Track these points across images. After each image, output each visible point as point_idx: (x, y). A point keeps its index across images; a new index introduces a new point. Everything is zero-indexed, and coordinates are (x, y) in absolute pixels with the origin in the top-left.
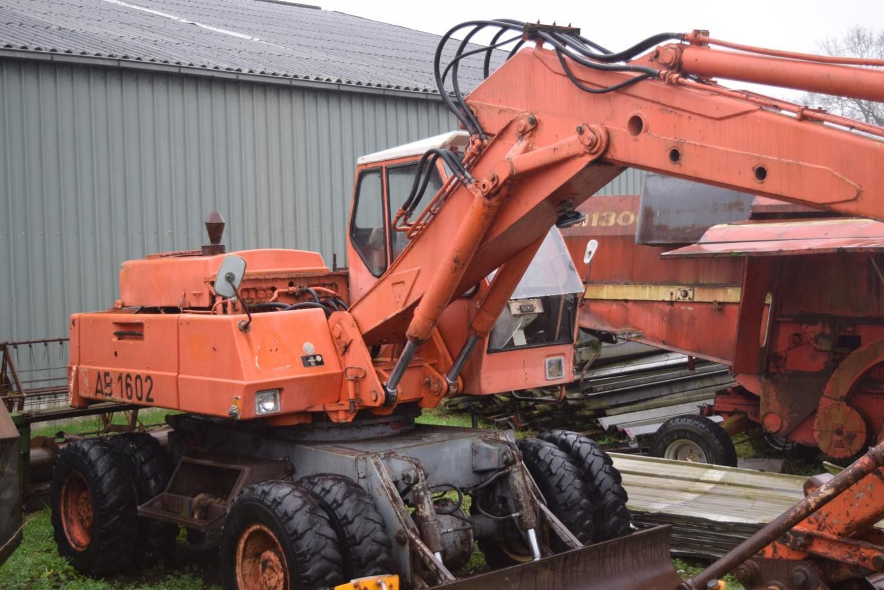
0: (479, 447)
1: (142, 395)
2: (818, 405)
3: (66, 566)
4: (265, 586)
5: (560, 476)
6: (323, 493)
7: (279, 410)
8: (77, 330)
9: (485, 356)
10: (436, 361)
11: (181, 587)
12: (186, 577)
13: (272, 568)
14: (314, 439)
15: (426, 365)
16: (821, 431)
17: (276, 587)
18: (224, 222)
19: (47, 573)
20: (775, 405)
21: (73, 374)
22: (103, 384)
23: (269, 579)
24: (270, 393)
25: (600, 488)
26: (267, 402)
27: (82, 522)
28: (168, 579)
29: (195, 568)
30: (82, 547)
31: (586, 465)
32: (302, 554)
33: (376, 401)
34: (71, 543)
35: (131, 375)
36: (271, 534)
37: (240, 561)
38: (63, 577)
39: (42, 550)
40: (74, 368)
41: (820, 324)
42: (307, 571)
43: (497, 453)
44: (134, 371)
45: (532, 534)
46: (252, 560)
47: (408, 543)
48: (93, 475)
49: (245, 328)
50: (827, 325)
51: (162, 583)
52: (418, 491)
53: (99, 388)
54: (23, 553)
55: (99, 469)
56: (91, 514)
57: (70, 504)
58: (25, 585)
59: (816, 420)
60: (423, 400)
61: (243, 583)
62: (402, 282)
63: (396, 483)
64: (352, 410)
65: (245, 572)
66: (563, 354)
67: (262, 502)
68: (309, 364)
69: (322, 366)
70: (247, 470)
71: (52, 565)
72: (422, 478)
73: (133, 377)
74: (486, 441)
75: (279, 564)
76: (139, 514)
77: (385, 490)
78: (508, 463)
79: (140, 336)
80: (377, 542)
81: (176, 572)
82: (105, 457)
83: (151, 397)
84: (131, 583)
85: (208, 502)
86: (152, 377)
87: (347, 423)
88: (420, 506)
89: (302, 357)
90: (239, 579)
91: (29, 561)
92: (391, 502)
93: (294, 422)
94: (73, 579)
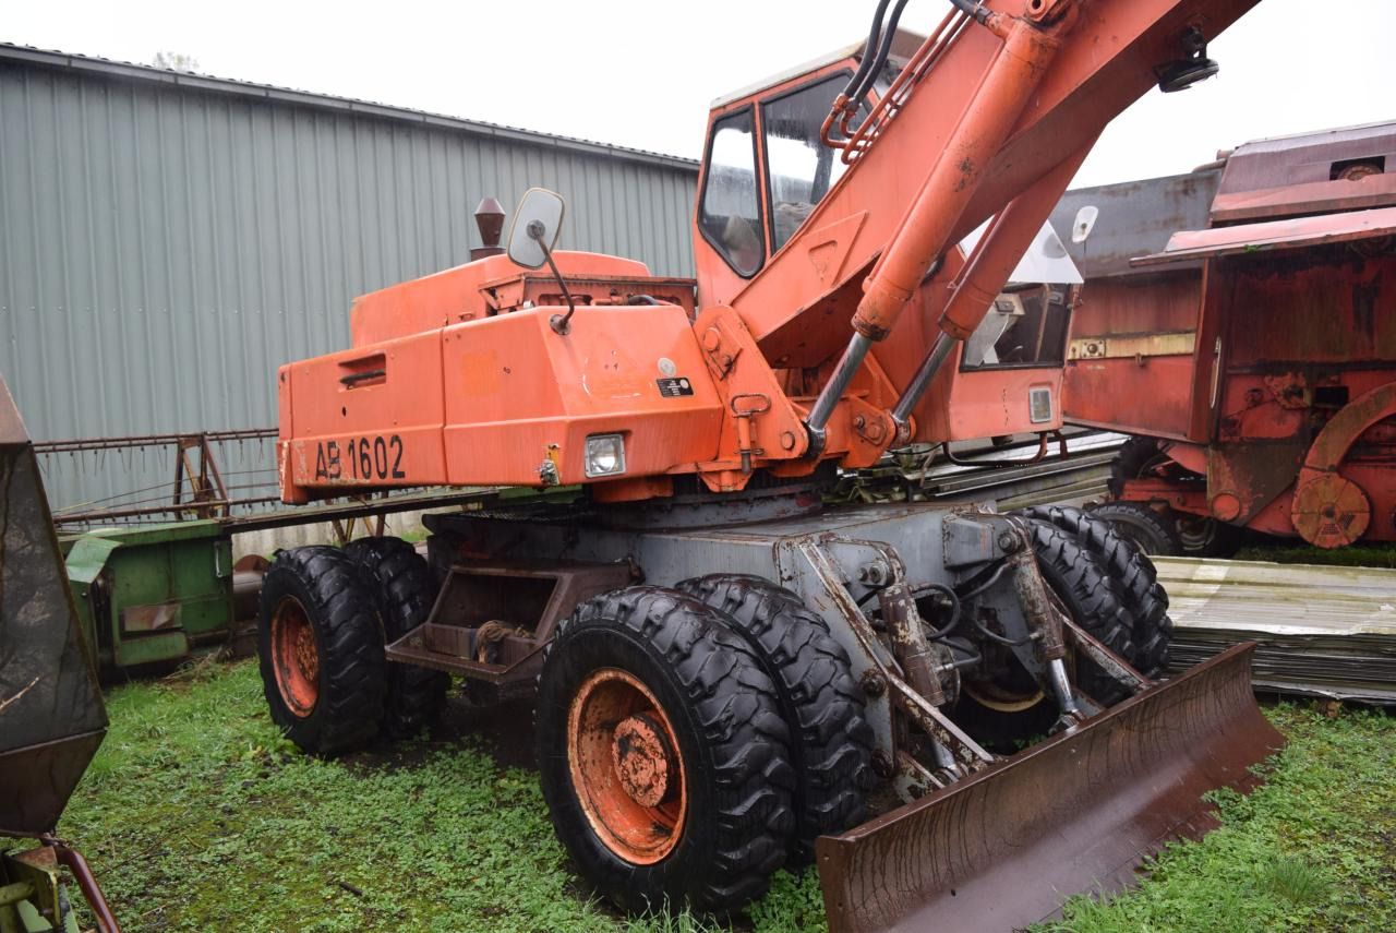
0: (955, 527)
1: (386, 470)
2: (1296, 479)
3: (281, 741)
4: (625, 783)
5: (1082, 572)
6: (730, 607)
7: (624, 470)
8: (288, 387)
9: (957, 376)
10: (866, 392)
11: (459, 771)
12: (466, 754)
13: (640, 750)
14: (674, 525)
15: (853, 396)
16: (1303, 513)
17: (650, 786)
18: (503, 212)
19: (252, 753)
20: (1228, 483)
21: (284, 453)
22: (327, 460)
23: (636, 772)
24: (608, 440)
25: (1135, 589)
26: (604, 456)
27: (303, 672)
28: (438, 759)
29: (478, 738)
30: (305, 711)
31: (1107, 554)
32: (717, 727)
33: (791, 449)
34: (288, 704)
35: (368, 439)
36: (641, 687)
37: (575, 739)
38: (276, 758)
39: (249, 715)
40: (286, 445)
41: (1290, 374)
42: (727, 760)
43: (990, 533)
44: (371, 434)
45: (1058, 667)
46: (596, 734)
47: (886, 693)
48: (314, 600)
49: (562, 327)
50: (1300, 375)
51: (429, 766)
52: (894, 597)
53: (321, 468)
54: (221, 721)
55: (323, 591)
56: (315, 660)
57: (284, 646)
58: (217, 772)
59: (1295, 499)
60: (849, 456)
61: (581, 778)
62: (833, 243)
63: (847, 585)
64: (747, 468)
65: (584, 758)
66: (1050, 384)
67: (622, 627)
68: (670, 393)
69: (688, 397)
70: (566, 578)
71: (260, 739)
72: (898, 575)
73: (372, 443)
74: (963, 516)
75: (657, 744)
76: (388, 658)
77: (834, 599)
78: (1012, 551)
79: (379, 377)
80: (843, 695)
81: (450, 746)
82: (333, 571)
83: (399, 469)
84: (380, 765)
85: (503, 634)
86: (401, 437)
87: (735, 492)
88: (899, 625)
89: (657, 381)
90: (574, 770)
91: (227, 732)
92: (848, 620)
93: (643, 494)
94: (291, 762)
